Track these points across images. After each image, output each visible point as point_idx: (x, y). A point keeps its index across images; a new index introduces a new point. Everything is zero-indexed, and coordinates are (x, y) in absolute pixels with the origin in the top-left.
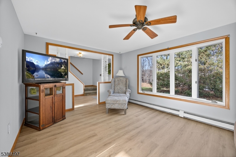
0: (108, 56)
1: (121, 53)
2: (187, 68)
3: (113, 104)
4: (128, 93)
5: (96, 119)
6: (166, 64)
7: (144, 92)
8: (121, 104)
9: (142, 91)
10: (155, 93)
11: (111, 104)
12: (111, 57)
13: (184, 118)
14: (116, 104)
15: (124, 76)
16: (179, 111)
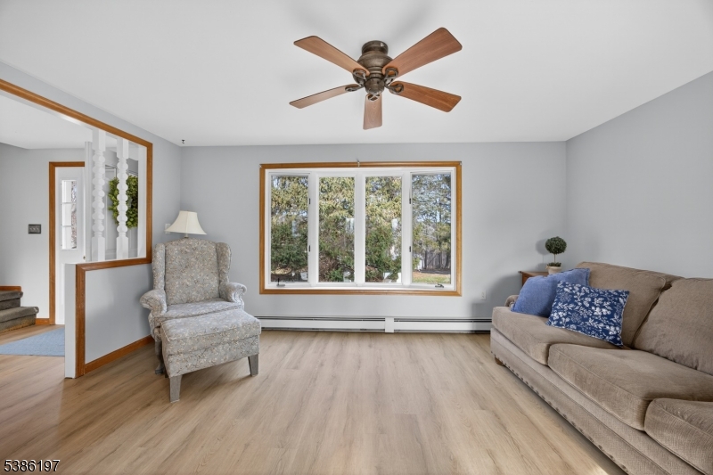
0: (126, 142)
1: (186, 144)
2: (331, 215)
3: (206, 349)
4: (237, 295)
5: (140, 450)
6: (285, 202)
7: (284, 286)
8: (240, 340)
9: (275, 284)
10: (317, 286)
11: (198, 349)
12: (143, 150)
13: (398, 333)
14: (220, 347)
15: (201, 232)
16: (383, 320)
